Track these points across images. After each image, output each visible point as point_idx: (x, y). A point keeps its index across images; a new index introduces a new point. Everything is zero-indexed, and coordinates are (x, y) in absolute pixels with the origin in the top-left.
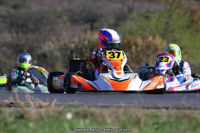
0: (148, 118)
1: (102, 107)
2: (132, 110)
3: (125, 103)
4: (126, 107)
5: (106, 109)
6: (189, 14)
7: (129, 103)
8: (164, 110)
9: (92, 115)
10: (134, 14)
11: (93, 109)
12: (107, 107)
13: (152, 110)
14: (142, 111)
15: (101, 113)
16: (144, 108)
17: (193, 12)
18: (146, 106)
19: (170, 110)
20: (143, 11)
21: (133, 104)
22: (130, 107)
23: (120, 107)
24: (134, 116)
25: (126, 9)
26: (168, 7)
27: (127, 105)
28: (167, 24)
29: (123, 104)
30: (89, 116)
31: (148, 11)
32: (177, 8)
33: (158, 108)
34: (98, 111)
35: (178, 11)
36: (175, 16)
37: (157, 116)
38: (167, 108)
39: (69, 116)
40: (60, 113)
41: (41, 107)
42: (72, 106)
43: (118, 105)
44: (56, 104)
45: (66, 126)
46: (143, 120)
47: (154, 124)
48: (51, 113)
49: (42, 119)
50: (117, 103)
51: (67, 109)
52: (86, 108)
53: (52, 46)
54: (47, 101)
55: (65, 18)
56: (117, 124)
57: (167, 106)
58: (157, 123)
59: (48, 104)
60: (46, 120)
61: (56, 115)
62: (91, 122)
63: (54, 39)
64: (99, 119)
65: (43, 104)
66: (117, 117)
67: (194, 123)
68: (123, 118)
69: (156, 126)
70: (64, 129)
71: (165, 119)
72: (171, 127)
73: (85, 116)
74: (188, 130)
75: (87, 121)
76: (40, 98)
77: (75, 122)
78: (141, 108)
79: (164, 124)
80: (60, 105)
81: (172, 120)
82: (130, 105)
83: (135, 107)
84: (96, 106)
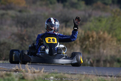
1: (72, 74)
2: (90, 76)
3: (85, 72)
4: (86, 74)
5: (74, 75)
7: (88, 72)
8: (109, 77)
10: (92, 18)
11: (66, 75)
12: (75, 74)
13: (102, 77)
14: (96, 78)
16: (97, 75)
18: (98, 74)
19: (113, 77)
20: (98, 16)
21: (90, 73)
22: (89, 75)
23: (82, 74)
25: (87, 15)
26: (113, 15)
27: (87, 73)
28: (112, 25)
29: (84, 73)
31: (100, 17)
32: (118, 15)
33: (105, 76)
34: (69, 76)
35: (118, 17)
36: (117, 20)
38: (111, 76)
41: (34, 73)
42: (53, 73)
43: (81, 73)
44: (44, 71)
50: (80, 72)
51: (50, 75)
52: (62, 74)
54: (38, 69)
57: (111, 75)
59: (39, 71)
65: (36, 71)
76: (34, 67)
78: (95, 76)
80: (46, 72)
82: (89, 73)
83: (92, 74)
84: (68, 74)
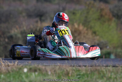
0: (74, 72)
6: (99, 11)
9: (40, 70)
15: (45, 69)
17: (102, 10)
24: (65, 70)
30: (38, 71)
37: (79, 70)
39: (26, 70)
40: (20, 69)
45: (24, 76)
46: (70, 72)
47: (77, 75)
48: (15, 69)
49: (9, 72)
53: (16, 31)
55: (24, 14)
56: (55, 75)
58: (79, 75)
60: (11, 73)
61: (18, 70)
62: (38, 74)
63: (17, 26)
64: (44, 72)
66: (55, 71)
67: (102, 74)
68: (58, 71)
69: (79, 76)
70: (23, 78)
71: (84, 72)
72: (88, 77)
73: (35, 71)
74: (98, 78)
75: (37, 73)
77: (29, 74)
79: (84, 75)
81: (88, 73)
